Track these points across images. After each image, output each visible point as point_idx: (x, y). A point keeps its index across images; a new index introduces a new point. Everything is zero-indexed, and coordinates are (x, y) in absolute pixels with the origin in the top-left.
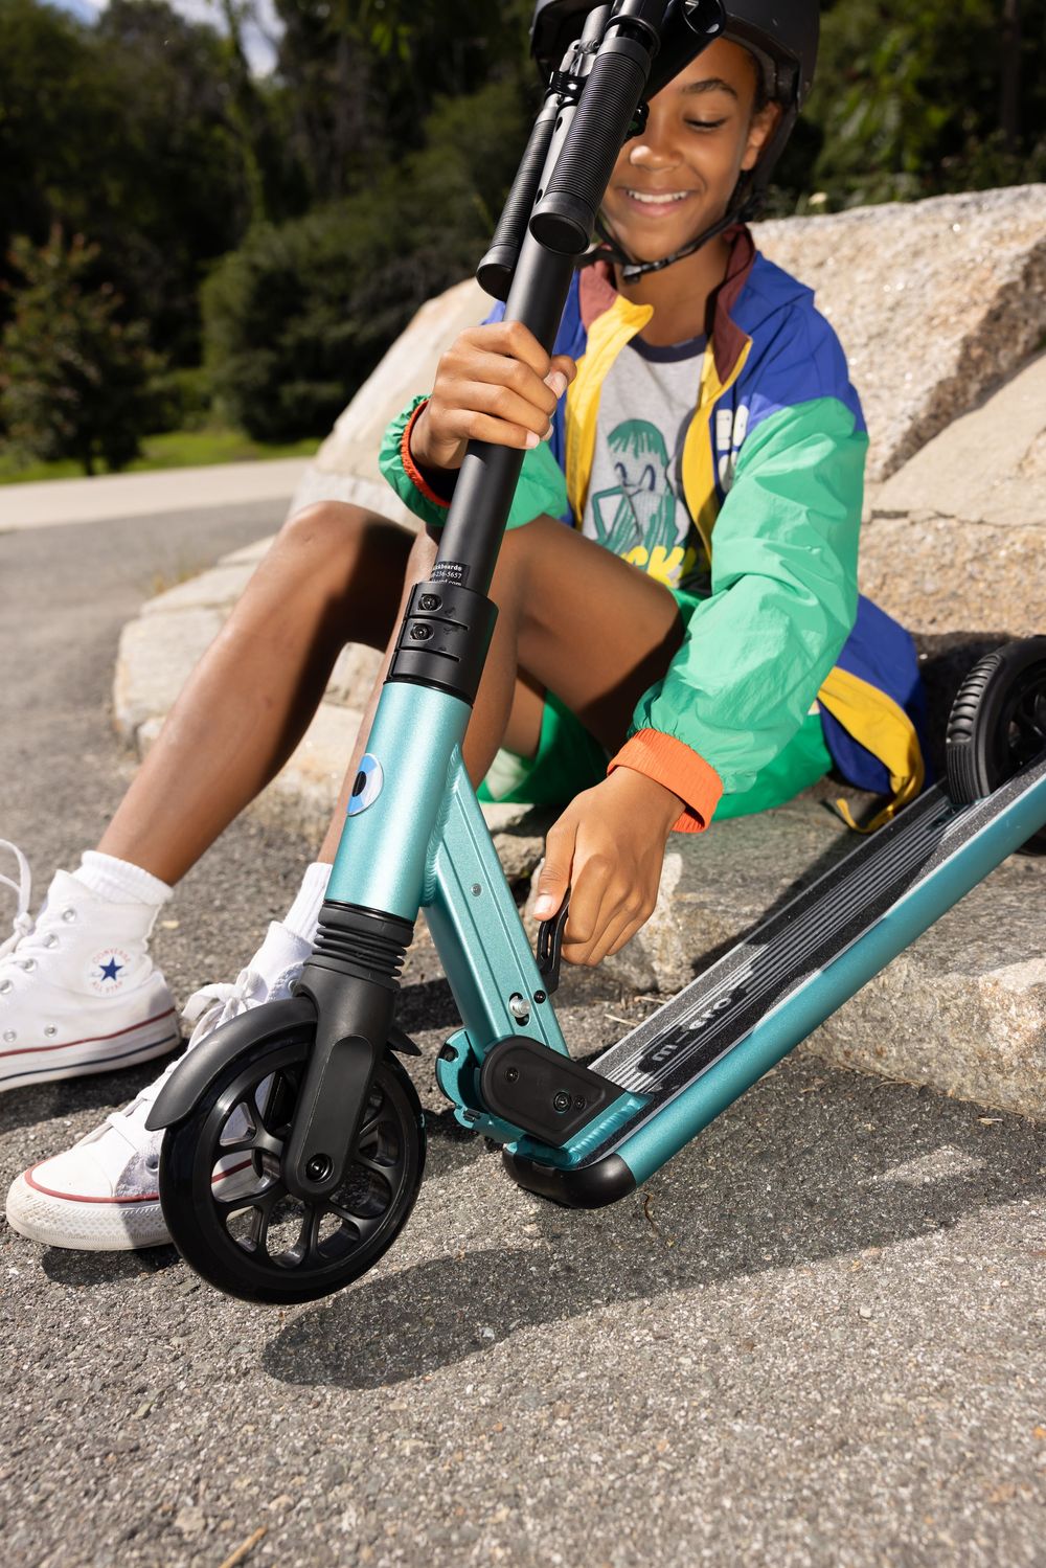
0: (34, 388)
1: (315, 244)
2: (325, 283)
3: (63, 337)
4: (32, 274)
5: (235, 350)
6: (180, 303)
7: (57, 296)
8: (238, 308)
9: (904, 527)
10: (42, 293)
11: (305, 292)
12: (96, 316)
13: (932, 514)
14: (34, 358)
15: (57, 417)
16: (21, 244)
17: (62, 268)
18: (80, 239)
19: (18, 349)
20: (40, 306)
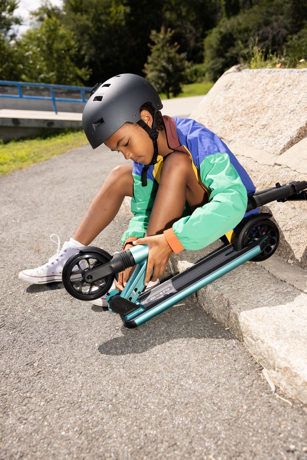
0: (155, 73)
1: (239, 24)
2: (241, 36)
3: (164, 58)
4: (156, 41)
5: (213, 59)
6: (199, 45)
7: (163, 47)
8: (215, 46)
9: (280, 169)
10: (159, 46)
11: (235, 40)
12: (173, 52)
13: (286, 166)
14: (156, 65)
15: (160, 82)
16: (154, 32)
17: (164, 38)
18: (169, 30)
19: (151, 63)
20: (158, 50)
